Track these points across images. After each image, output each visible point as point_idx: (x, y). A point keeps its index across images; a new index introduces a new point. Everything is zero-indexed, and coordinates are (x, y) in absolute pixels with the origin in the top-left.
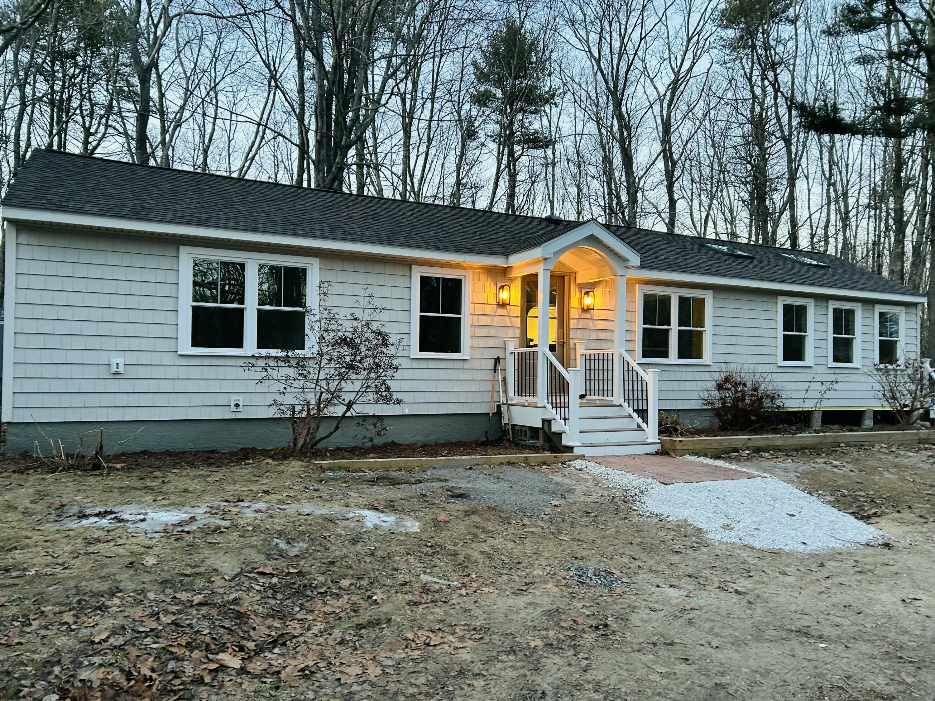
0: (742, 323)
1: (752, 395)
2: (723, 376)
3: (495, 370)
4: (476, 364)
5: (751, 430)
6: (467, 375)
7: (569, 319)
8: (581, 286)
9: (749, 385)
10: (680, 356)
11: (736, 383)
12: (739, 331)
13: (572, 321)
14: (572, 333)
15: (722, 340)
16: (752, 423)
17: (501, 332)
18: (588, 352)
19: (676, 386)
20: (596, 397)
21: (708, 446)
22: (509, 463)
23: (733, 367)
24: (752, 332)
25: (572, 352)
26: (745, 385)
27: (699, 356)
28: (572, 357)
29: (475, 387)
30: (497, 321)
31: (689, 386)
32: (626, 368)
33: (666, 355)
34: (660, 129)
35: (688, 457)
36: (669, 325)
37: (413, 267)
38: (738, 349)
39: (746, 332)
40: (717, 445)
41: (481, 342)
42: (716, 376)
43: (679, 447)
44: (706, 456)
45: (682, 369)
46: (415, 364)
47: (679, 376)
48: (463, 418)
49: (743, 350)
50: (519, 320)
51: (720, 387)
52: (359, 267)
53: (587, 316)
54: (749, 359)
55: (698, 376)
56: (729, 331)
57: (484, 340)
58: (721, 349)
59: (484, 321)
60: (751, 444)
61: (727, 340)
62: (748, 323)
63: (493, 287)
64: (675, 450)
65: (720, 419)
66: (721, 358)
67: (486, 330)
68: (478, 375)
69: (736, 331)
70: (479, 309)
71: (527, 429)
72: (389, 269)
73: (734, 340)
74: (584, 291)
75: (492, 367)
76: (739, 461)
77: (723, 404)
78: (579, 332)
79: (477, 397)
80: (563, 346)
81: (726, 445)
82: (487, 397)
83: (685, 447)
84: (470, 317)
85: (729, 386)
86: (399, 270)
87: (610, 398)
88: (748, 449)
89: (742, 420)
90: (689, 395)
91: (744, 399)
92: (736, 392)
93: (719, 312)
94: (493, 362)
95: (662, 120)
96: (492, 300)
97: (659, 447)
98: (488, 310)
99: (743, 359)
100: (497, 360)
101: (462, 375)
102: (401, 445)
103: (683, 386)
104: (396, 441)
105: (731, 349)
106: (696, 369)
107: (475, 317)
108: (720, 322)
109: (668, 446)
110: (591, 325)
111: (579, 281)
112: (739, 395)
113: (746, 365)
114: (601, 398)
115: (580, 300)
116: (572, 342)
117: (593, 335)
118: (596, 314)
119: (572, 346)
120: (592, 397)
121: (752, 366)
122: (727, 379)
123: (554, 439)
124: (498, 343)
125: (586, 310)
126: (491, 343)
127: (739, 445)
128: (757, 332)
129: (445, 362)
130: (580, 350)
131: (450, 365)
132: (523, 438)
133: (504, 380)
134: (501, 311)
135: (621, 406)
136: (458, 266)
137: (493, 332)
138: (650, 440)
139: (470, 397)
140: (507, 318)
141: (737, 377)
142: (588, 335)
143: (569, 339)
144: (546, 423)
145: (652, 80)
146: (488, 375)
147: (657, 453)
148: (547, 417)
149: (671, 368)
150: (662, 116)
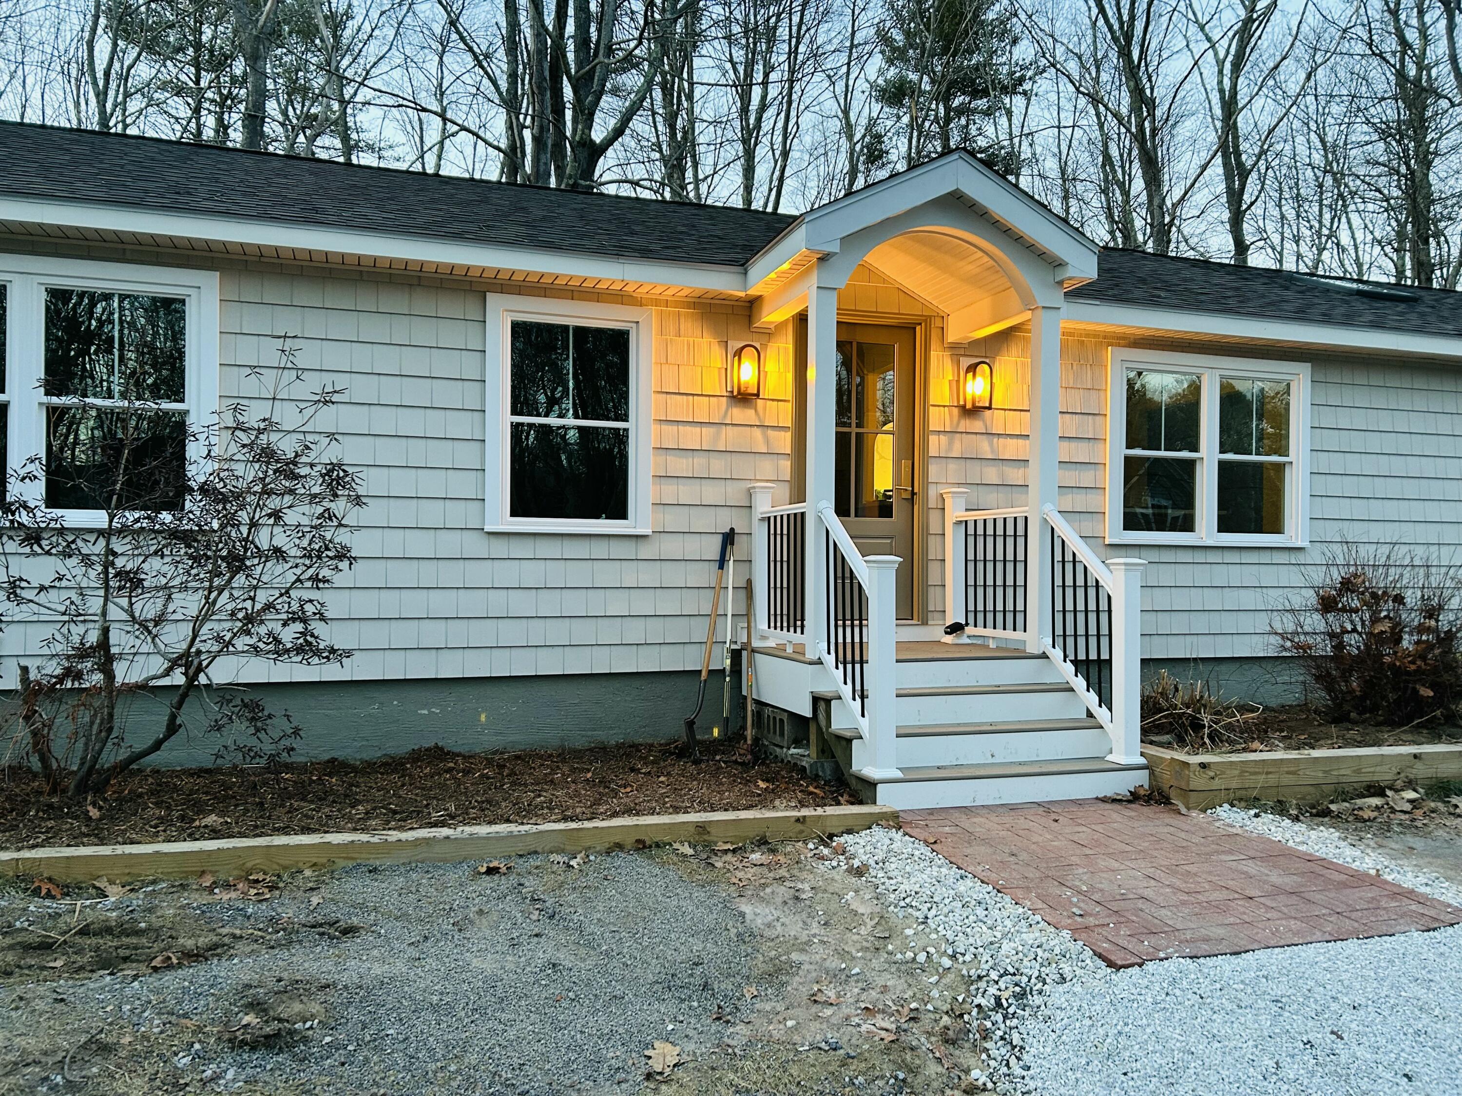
0: (1389, 444)
1: (1421, 629)
2: (1336, 576)
3: (722, 563)
4: (671, 547)
5: (1419, 726)
6: (647, 575)
7: (926, 433)
8: (957, 350)
9: (1412, 598)
10: (1225, 526)
11: (1374, 595)
12: (1384, 465)
13: (933, 439)
14: (934, 471)
15: (1335, 486)
16: (1420, 706)
17: (742, 467)
18: (971, 516)
19: (1212, 600)
20: (989, 632)
21: (1287, 780)
22: (642, 846)
23: (1366, 553)
24: (1414, 466)
25: (934, 517)
26: (1399, 599)
27: (1276, 528)
28: (934, 528)
29: (668, 604)
30: (729, 438)
31: (1249, 599)
32: (1058, 557)
33: (1187, 524)
34: (1218, 112)
35: (1224, 812)
36: (1195, 448)
37: (492, 299)
38: (1377, 510)
39: (1398, 466)
40: (1317, 775)
41: (686, 493)
42: (1318, 577)
43: (1198, 781)
44: (1280, 809)
45: (1230, 557)
46: (500, 548)
47: (1221, 575)
48: (637, 683)
49: (1391, 510)
50: (788, 435)
51: (1327, 605)
52: (337, 297)
53: (977, 425)
54: (1408, 533)
55: (1268, 576)
56: (1353, 464)
57: (695, 485)
58: (1331, 509)
59: (691, 437)
60: (1420, 771)
61: (1349, 486)
62: (1404, 444)
63: (717, 351)
64: (1186, 792)
65: (1329, 690)
66: (1331, 531)
67: (699, 461)
68: (675, 576)
69: (1369, 465)
70: (678, 408)
71: (785, 717)
72: (424, 303)
73: (1366, 487)
74: (966, 362)
75: (714, 552)
76: (1386, 829)
77: (1339, 647)
78: (952, 466)
79: (676, 631)
80: (911, 501)
81: (1347, 775)
82: (700, 631)
83: (1217, 784)
84: (654, 427)
85: (1355, 604)
86: (449, 306)
87: (1019, 635)
88: (1410, 784)
89: (1392, 696)
90: (1246, 623)
91: (1399, 640)
92: (1375, 620)
93: (1328, 418)
94: (718, 541)
95: (1222, 98)
96: (714, 384)
97: (1141, 778)
98: (703, 410)
99: (1390, 533)
100: (729, 538)
101: (630, 575)
102: (455, 755)
103: (1231, 599)
104: (450, 743)
105: (1359, 509)
106: (1265, 557)
107: (665, 427)
108: (1332, 440)
109: (1167, 778)
110: (985, 448)
111: (952, 337)
112: (1385, 626)
113: (1404, 549)
114: (999, 633)
115: (957, 385)
116: (932, 492)
117: (992, 475)
118: (996, 421)
119: (932, 504)
120: (980, 631)
121: (1420, 551)
122: (1347, 585)
123: (839, 753)
124: (733, 493)
125: (971, 411)
126: (712, 493)
127: (1384, 775)
128: (1429, 467)
129: (585, 544)
130: (955, 511)
131: (599, 549)
132: (778, 740)
133: (748, 588)
134: (740, 414)
135: (1044, 656)
136: (620, 297)
137: (718, 467)
138: (1119, 758)
139: (655, 631)
140: (757, 432)
141: (1379, 581)
142: (975, 473)
143: (926, 484)
144: (822, 706)
145: (1202, 28)
146: (705, 575)
147: (1135, 797)
148: (824, 689)
149: (1200, 557)
150: (1221, 91)
